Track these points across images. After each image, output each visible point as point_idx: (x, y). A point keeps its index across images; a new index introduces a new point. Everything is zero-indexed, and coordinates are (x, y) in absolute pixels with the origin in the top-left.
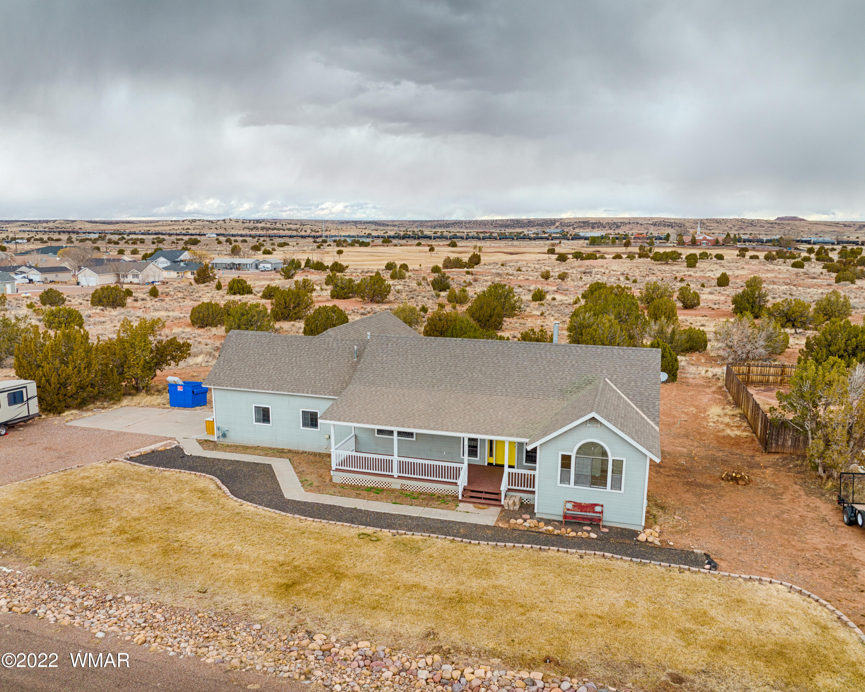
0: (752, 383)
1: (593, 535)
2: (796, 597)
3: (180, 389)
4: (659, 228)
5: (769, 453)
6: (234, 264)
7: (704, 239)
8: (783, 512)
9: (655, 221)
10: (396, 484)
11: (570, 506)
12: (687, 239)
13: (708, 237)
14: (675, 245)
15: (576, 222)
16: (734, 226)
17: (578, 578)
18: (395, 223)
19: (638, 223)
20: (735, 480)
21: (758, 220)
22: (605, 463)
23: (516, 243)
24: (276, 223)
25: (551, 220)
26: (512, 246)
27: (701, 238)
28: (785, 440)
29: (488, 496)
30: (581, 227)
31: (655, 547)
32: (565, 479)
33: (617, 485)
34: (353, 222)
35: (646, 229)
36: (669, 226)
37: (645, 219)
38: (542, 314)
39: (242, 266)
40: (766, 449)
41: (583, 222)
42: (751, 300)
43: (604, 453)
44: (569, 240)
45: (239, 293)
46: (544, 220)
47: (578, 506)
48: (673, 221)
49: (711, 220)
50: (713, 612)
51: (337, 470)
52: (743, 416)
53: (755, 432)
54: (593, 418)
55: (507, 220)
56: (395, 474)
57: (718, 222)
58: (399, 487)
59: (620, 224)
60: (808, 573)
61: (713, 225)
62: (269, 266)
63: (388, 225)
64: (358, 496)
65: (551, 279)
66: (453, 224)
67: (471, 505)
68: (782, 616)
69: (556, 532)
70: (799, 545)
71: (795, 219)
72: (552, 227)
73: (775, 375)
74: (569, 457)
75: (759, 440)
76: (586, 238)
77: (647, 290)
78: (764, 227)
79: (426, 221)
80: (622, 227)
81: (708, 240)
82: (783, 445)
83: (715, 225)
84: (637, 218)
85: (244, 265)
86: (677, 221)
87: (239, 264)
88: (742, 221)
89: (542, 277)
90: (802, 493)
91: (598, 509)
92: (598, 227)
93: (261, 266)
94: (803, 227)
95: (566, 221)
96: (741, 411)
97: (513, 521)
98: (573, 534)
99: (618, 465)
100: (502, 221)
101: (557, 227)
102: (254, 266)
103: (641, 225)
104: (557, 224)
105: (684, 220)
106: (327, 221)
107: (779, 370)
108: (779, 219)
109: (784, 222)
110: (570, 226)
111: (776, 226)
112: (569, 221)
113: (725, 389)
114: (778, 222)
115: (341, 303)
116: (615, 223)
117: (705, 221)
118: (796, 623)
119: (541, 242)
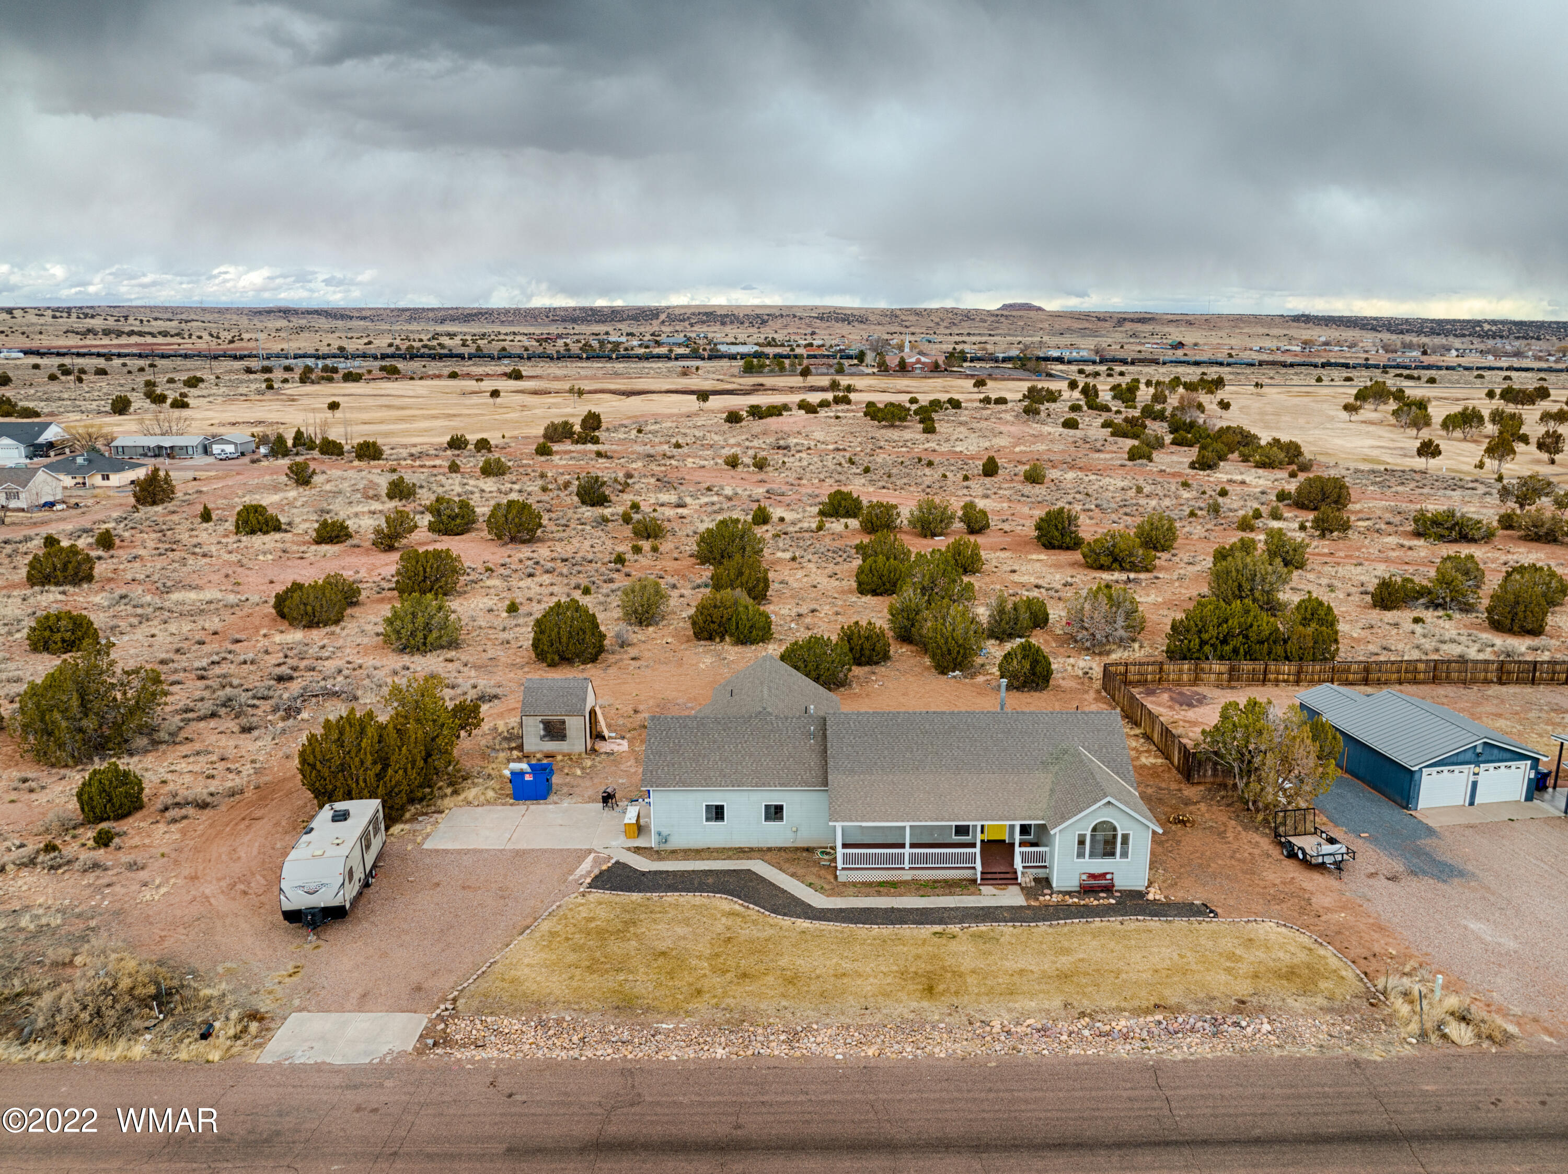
0: (1131, 683)
1: (1113, 901)
2: (1283, 930)
3: (528, 778)
4: (828, 324)
5: (1193, 784)
6: (160, 448)
7: (918, 361)
8: (1234, 852)
9: (821, 311)
10: (907, 876)
11: (1084, 877)
12: (892, 360)
13: (923, 359)
14: (876, 370)
15: (694, 314)
16: (943, 320)
17: (1133, 942)
18: (364, 314)
19: (795, 316)
20: (1183, 822)
21: (977, 310)
22: (1115, 837)
23: (620, 366)
24: (126, 318)
25: (650, 310)
26: (616, 374)
27: (913, 360)
28: (1206, 771)
29: (1002, 876)
30: (703, 322)
31: (1163, 904)
32: (1081, 855)
33: (1124, 854)
34: (280, 311)
35: (809, 326)
36: (843, 320)
37: (804, 308)
38: (794, 559)
39: (177, 450)
40: (1188, 780)
41: (706, 314)
42: (1060, 527)
43: (1115, 829)
44: (703, 359)
45: (261, 530)
46: (639, 308)
47: (1092, 876)
48: (849, 312)
49: (907, 310)
50: (1238, 952)
51: (843, 869)
52: (1148, 737)
53: (1168, 757)
54: (1109, 802)
55: (574, 309)
56: (907, 866)
57: (917, 313)
58: (909, 878)
59: (766, 317)
60: (1278, 907)
61: (910, 318)
62: (230, 449)
63: (351, 318)
64: (879, 894)
65: (740, 468)
66: (476, 315)
67: (990, 887)
68: (1281, 946)
69: (1082, 902)
70: (1262, 883)
71: (1028, 307)
72: (655, 322)
73: (1153, 673)
74: (1085, 835)
75: (1178, 769)
76: (733, 357)
77: (921, 510)
78: (985, 321)
79: (423, 309)
80: (770, 323)
81: (923, 363)
82: (1205, 776)
83: (913, 318)
84: (792, 307)
85: (181, 448)
86: (855, 313)
87: (172, 448)
88: (953, 311)
89: (727, 463)
90: (1240, 829)
91: (1109, 877)
92: (732, 323)
93: (216, 449)
94: (1041, 321)
95: (677, 312)
96: (1142, 731)
97: (1041, 898)
98: (1096, 903)
99: (1125, 838)
100: (566, 309)
101: (663, 322)
102: (200, 449)
103: (801, 318)
104: (663, 317)
105: (867, 310)
106: (227, 309)
107: (1157, 668)
108: (1005, 307)
109: (1014, 313)
110: (683, 320)
111: (1003, 319)
112: (683, 311)
113: (1104, 694)
114: (1005, 313)
115: (461, 545)
116: (758, 316)
117: (899, 313)
118: (1292, 949)
119: (660, 365)
